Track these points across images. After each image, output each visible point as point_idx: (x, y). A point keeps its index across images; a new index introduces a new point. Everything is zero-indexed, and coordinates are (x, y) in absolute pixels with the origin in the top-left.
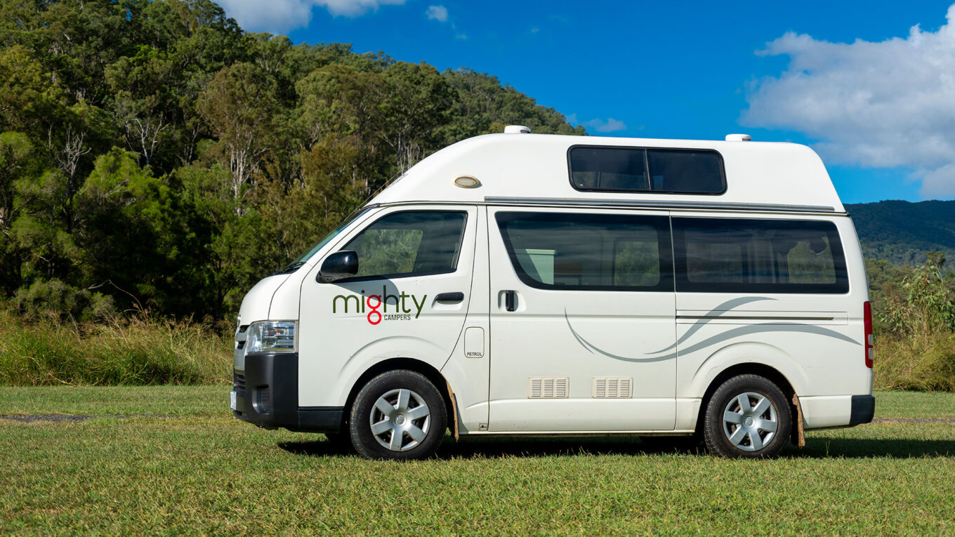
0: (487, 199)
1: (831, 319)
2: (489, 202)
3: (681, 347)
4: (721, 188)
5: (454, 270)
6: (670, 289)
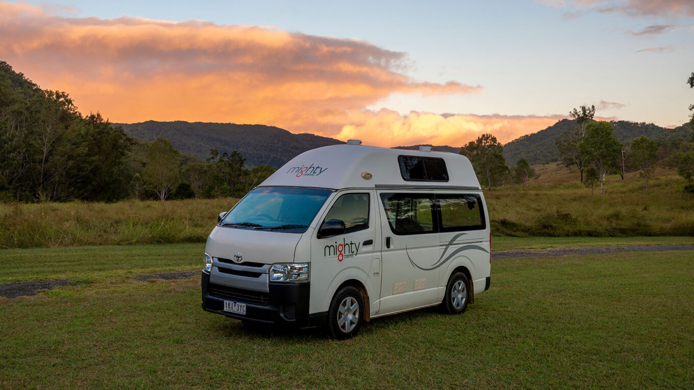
0: (376, 186)
1: (481, 242)
2: (378, 187)
3: (441, 261)
4: (447, 179)
5: (368, 227)
6: (438, 232)
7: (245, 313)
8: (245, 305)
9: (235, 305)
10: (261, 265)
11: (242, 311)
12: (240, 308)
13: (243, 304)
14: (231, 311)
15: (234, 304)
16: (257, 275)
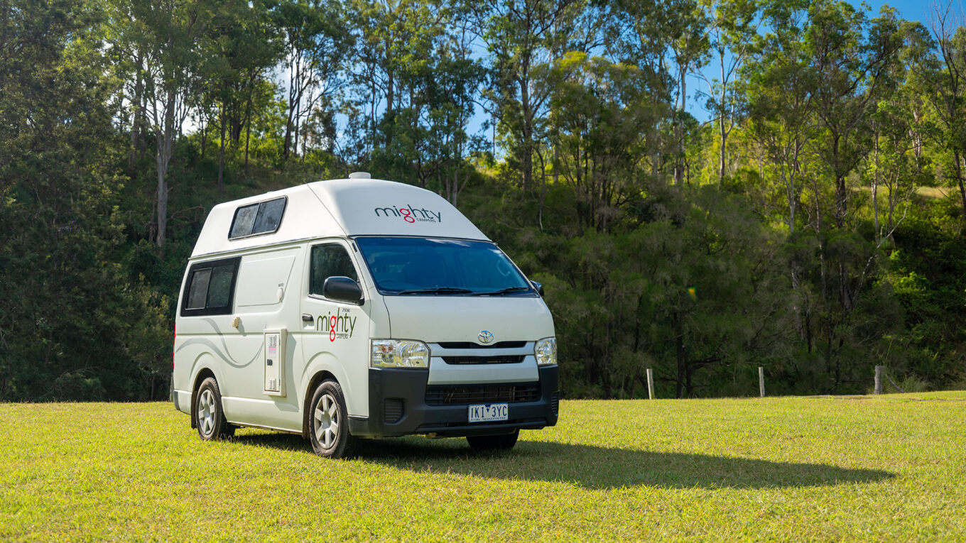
7: (506, 418)
8: (506, 405)
9: (488, 410)
10: (521, 344)
11: (502, 415)
12: (497, 411)
13: (503, 405)
14: (481, 420)
15: (485, 408)
16: (518, 359)
